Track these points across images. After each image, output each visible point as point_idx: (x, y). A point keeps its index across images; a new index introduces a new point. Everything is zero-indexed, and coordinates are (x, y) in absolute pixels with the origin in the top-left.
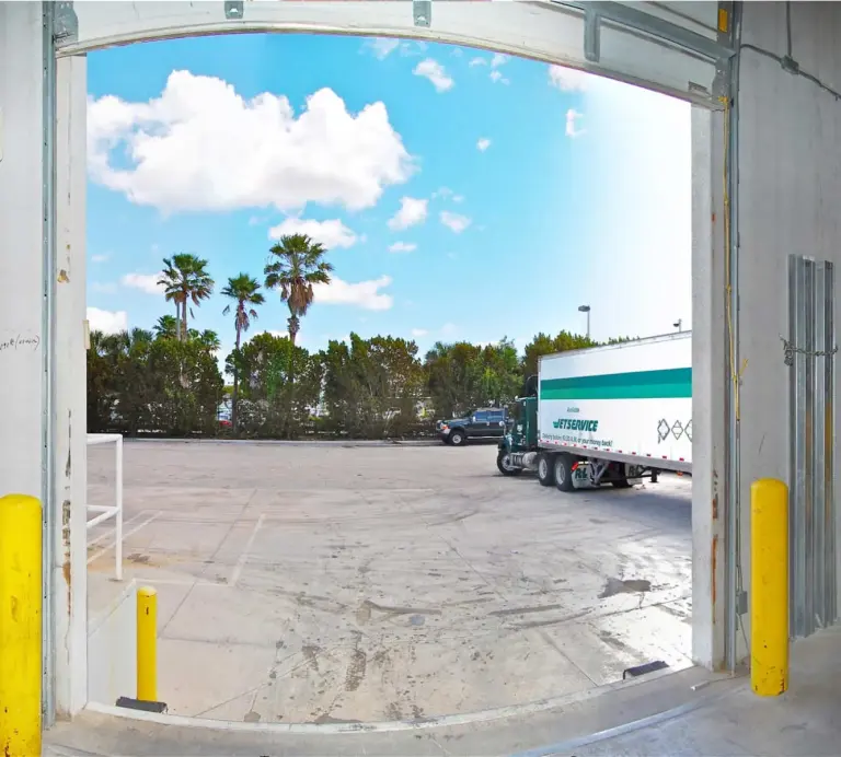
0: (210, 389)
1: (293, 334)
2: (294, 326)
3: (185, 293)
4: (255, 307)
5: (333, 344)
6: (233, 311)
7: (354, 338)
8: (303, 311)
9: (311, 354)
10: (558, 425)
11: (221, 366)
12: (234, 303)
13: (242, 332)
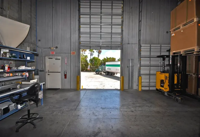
0: (87, 65)
1: (98, 57)
2: (99, 56)
3: (83, 50)
4: (93, 53)
5: (104, 58)
6: (90, 54)
7: (107, 57)
8: (100, 54)
9: (101, 60)
10: (107, 69)
11: (88, 61)
12: (90, 52)
13: (91, 56)
